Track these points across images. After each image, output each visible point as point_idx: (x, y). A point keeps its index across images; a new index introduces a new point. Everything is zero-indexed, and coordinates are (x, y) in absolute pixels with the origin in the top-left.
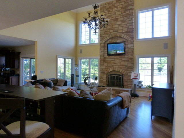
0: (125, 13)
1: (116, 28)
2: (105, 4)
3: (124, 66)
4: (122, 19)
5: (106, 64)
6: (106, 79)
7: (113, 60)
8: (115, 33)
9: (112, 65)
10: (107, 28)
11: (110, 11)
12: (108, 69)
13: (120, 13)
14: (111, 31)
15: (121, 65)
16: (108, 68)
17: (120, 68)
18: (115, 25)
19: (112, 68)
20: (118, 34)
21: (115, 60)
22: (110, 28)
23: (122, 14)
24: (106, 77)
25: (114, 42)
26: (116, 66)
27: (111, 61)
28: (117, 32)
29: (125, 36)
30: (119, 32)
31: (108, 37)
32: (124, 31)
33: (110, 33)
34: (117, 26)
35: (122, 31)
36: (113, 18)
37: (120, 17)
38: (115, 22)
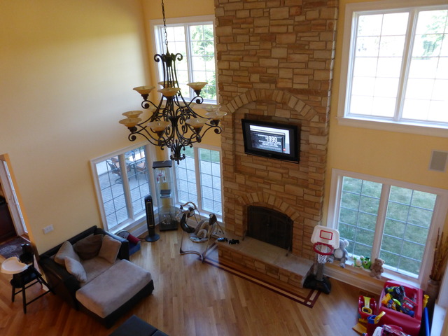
0: (302, 18)
1: (269, 71)
3: (295, 198)
4: (292, 39)
5: (240, 179)
6: (241, 218)
7: (263, 170)
8: (266, 86)
9: (260, 185)
10: (243, 64)
12: (248, 195)
13: (285, 12)
14: (255, 78)
15: (285, 193)
16: (246, 191)
17: (282, 198)
18: (267, 58)
19: (260, 193)
20: (276, 92)
21: (267, 171)
22: (250, 65)
23: (292, 17)
24: (241, 213)
26: (269, 192)
27: (256, 170)
28: (273, 86)
29: (301, 104)
30: (280, 85)
31: (243, 96)
32: (296, 86)
33: (252, 83)
34: (275, 63)
35: (289, 85)
36: (260, 31)
37: (284, 29)
38: (268, 45)
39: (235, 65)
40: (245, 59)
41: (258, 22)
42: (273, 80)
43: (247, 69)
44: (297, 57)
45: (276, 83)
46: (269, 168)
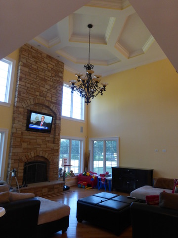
0: (55, 78)
1: (43, 92)
2: (31, 48)
3: (50, 149)
4: (52, 84)
5: (25, 145)
6: (22, 171)
7: (33, 139)
8: (42, 98)
9: (35, 146)
10: (32, 86)
11: (38, 63)
12: (29, 154)
13: (50, 74)
14: (38, 93)
15: (47, 148)
16: (27, 152)
17: (45, 151)
18: (43, 87)
19: (35, 151)
20: (46, 101)
21: (36, 139)
22: (36, 87)
23: (52, 76)
24: (23, 167)
25: (38, 111)
26: (40, 149)
27: (31, 139)
28: (45, 99)
29: (54, 107)
30: (47, 99)
31: (32, 100)
32: (53, 101)
33: (36, 95)
34: (46, 90)
35: (50, 100)
36: (41, 76)
37: (49, 79)
38: (43, 83)
39: (29, 85)
40: (34, 84)
41: (40, 73)
42: (45, 96)
43: (34, 89)
44: (53, 91)
45: (46, 98)
46: (37, 138)
